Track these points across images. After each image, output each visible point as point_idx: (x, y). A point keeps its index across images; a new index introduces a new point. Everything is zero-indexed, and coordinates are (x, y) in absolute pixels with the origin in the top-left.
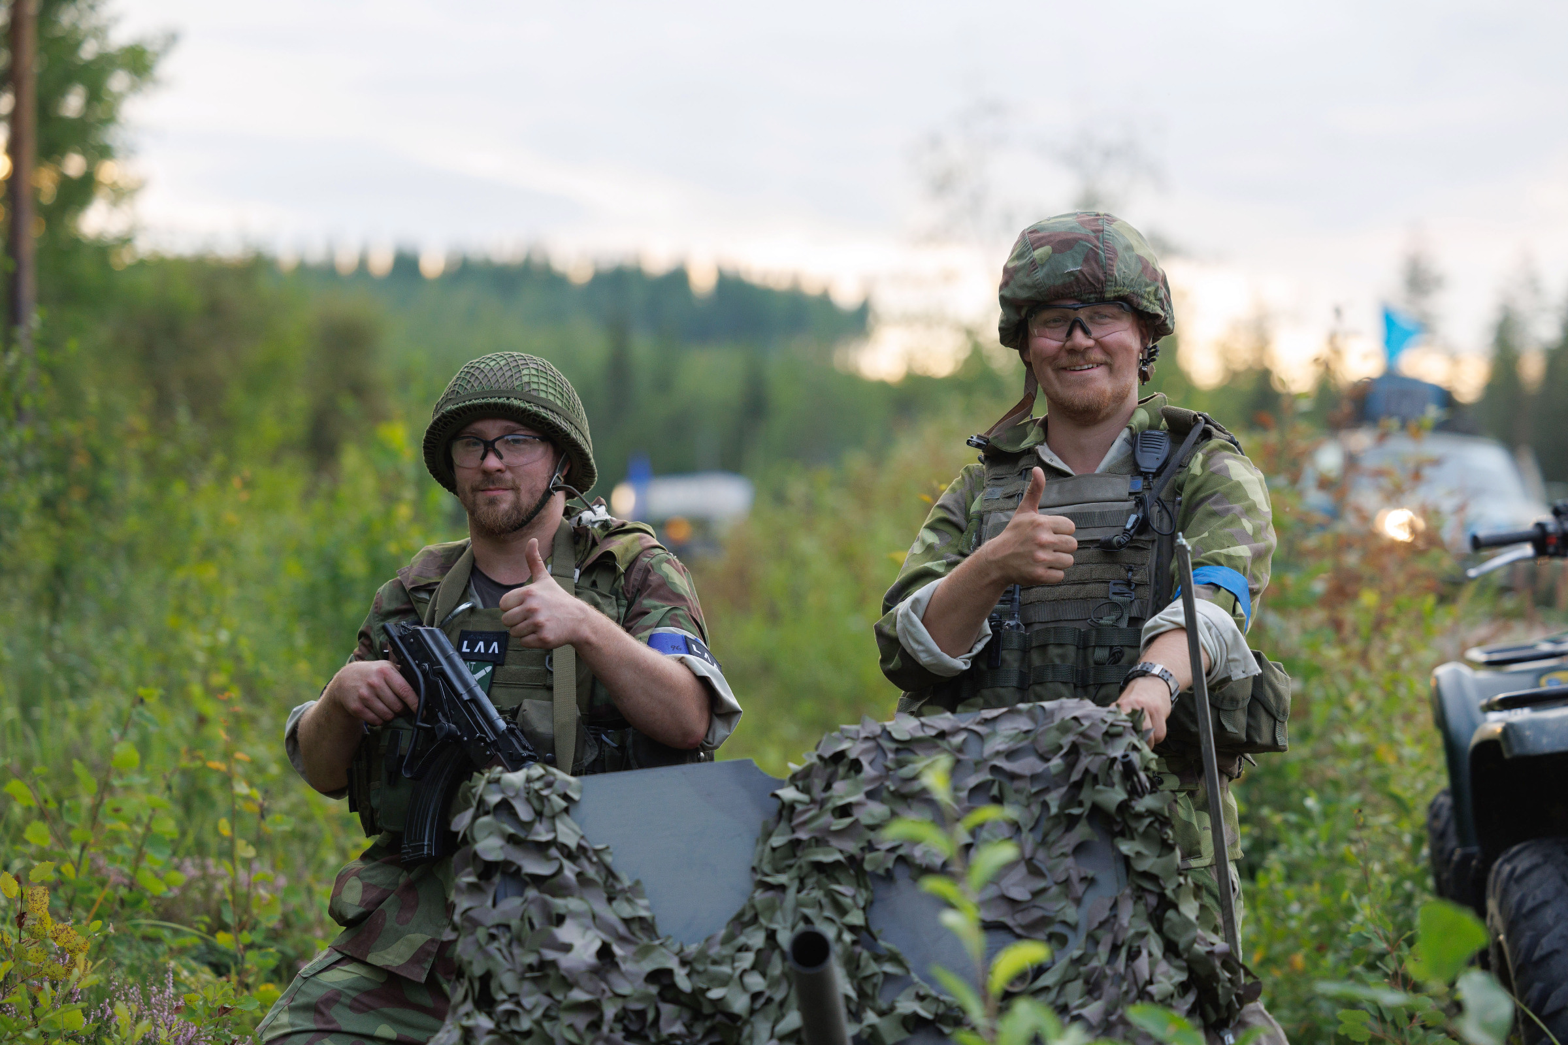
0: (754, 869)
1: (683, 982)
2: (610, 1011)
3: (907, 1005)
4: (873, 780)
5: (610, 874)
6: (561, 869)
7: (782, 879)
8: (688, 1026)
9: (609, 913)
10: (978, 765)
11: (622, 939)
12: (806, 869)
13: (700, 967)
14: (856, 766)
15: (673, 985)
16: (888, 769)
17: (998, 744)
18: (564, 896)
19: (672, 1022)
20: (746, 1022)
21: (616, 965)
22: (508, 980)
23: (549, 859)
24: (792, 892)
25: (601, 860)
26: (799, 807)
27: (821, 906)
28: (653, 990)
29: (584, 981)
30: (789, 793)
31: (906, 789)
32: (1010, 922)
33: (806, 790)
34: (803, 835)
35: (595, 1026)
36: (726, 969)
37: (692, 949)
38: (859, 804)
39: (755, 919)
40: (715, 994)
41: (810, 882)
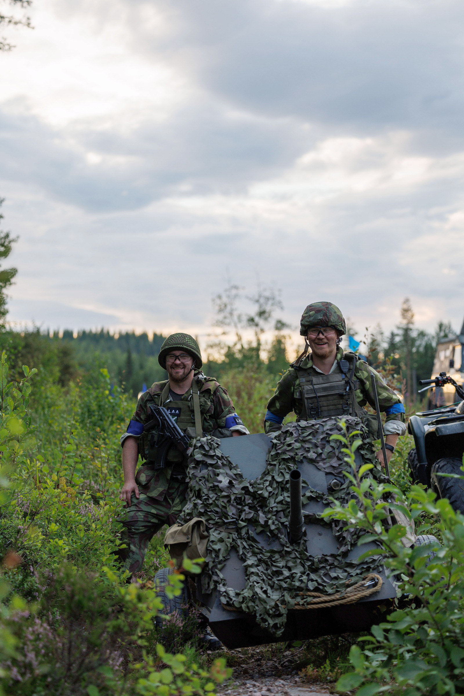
0: (267, 461)
1: (251, 490)
2: (233, 497)
3: (308, 494)
4: (296, 437)
5: (230, 463)
6: (217, 462)
7: (275, 463)
8: (253, 501)
9: (231, 473)
10: (323, 433)
11: (234, 479)
12: (281, 460)
13: (255, 486)
14: (291, 434)
15: (249, 490)
16: (300, 434)
17: (327, 427)
18: (219, 469)
19: (248, 500)
20: (268, 499)
21: (234, 486)
22: (205, 491)
23: (214, 459)
24: (277, 466)
25: (227, 460)
26: (278, 445)
27: (285, 469)
28: (243, 492)
29: (226, 490)
30: (275, 441)
31: (305, 439)
32: (333, 472)
33: (279, 440)
34: (279, 451)
35: (229, 501)
36: (262, 486)
37: (252, 481)
38: (293, 443)
39: (268, 473)
40: (260, 492)
41: (282, 463)
